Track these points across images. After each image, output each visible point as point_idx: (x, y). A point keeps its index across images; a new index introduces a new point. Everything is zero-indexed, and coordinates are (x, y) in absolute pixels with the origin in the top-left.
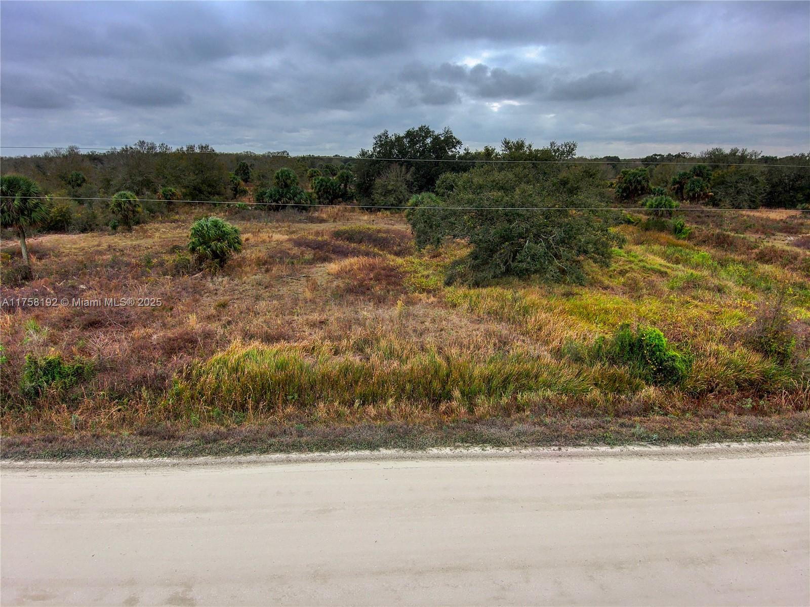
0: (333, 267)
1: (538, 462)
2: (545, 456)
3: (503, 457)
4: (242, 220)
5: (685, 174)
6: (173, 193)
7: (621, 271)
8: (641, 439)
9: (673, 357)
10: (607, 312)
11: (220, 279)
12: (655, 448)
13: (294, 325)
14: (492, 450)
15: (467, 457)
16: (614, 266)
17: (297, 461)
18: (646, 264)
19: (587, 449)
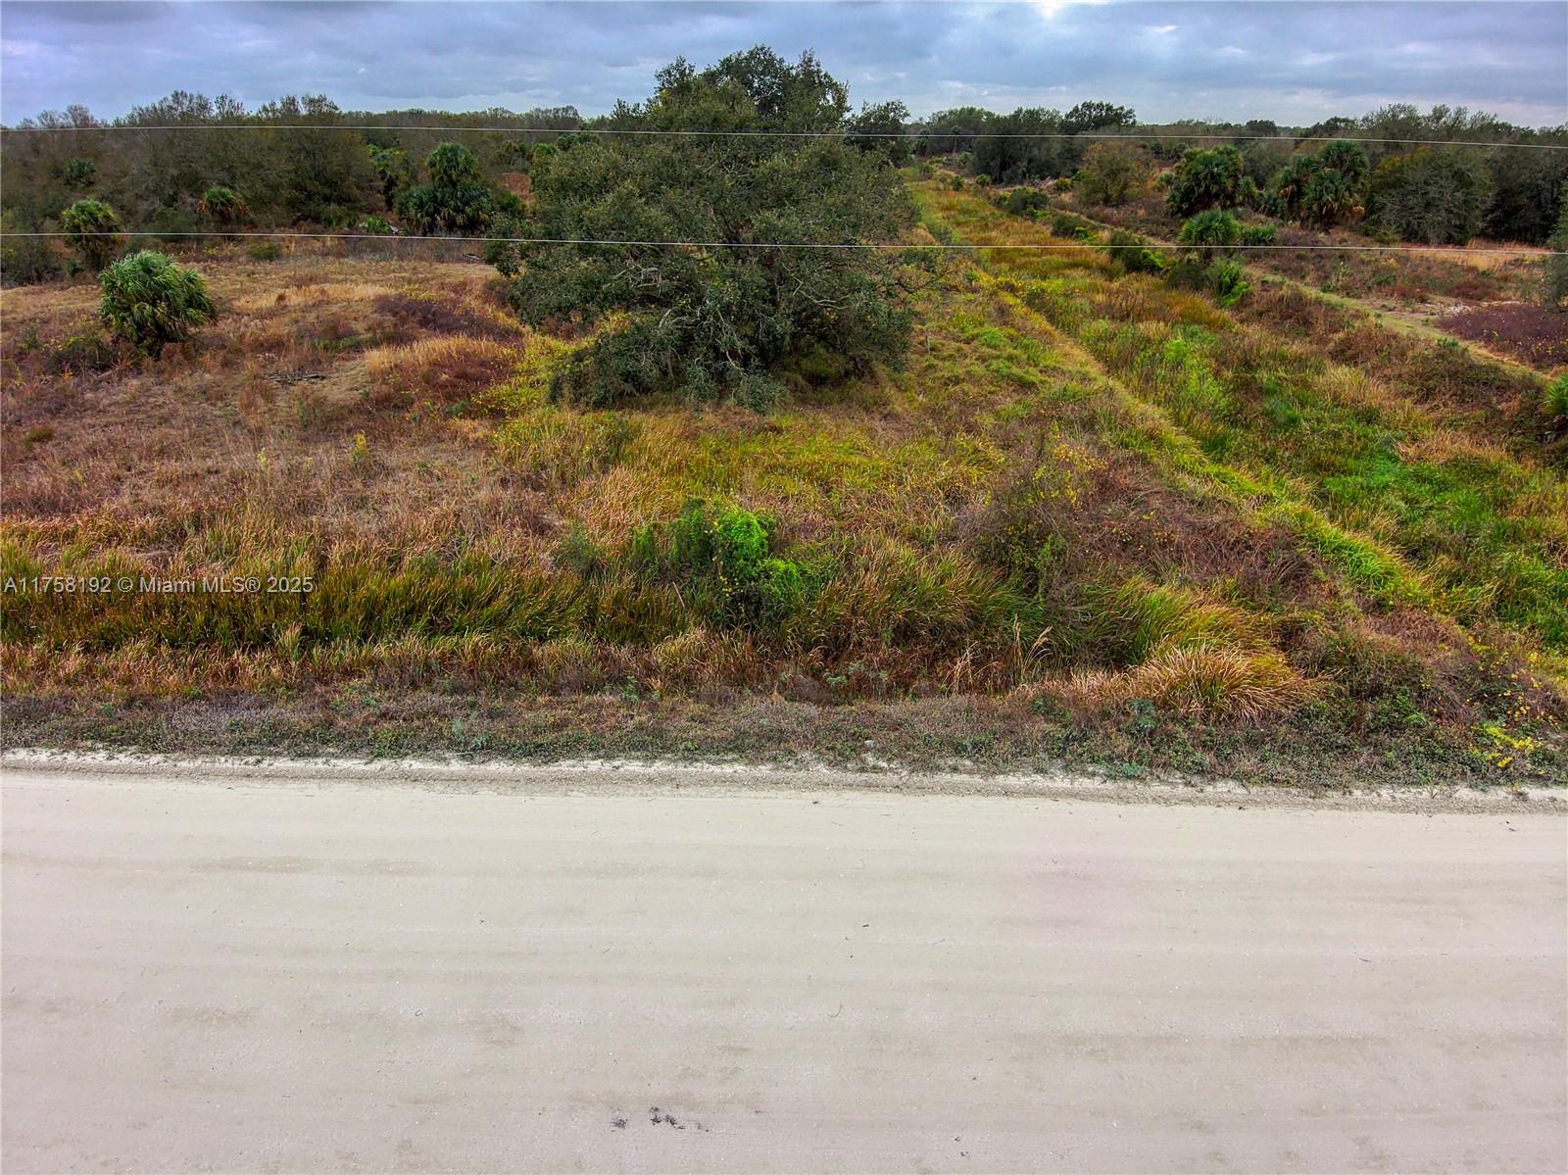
5: (1308, 164)
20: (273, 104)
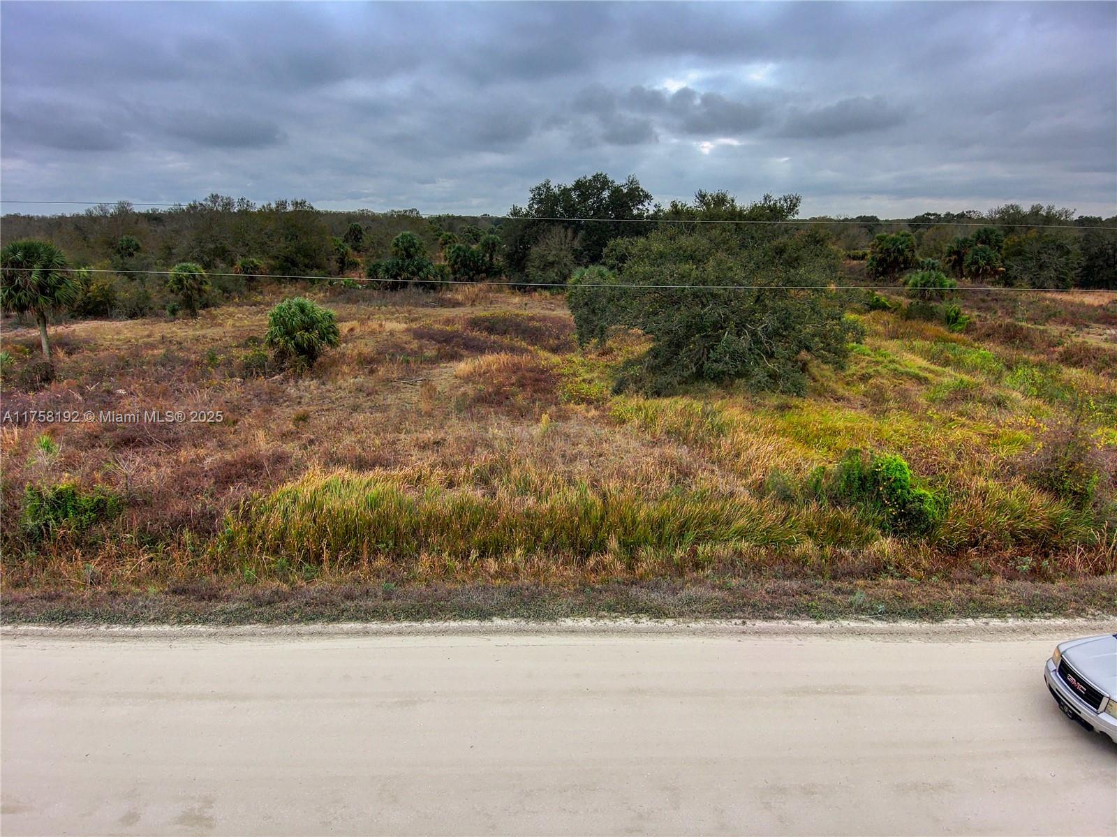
0: (463, 367)
1: (712, 640)
2: (722, 632)
3: (663, 633)
4: (348, 303)
5: (965, 240)
6: (256, 266)
7: (863, 375)
8: (860, 611)
9: (921, 496)
10: (835, 433)
11: (307, 383)
12: (879, 625)
13: (399, 447)
14: (649, 623)
15: (613, 632)
16: (853, 369)
17: (377, 633)
18: (898, 366)
19: (784, 624)
20: (270, 204)
